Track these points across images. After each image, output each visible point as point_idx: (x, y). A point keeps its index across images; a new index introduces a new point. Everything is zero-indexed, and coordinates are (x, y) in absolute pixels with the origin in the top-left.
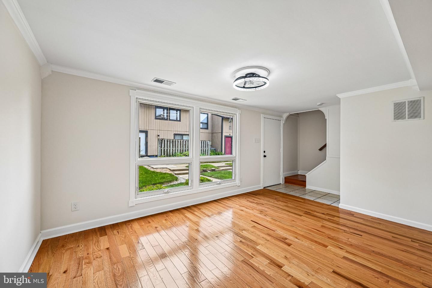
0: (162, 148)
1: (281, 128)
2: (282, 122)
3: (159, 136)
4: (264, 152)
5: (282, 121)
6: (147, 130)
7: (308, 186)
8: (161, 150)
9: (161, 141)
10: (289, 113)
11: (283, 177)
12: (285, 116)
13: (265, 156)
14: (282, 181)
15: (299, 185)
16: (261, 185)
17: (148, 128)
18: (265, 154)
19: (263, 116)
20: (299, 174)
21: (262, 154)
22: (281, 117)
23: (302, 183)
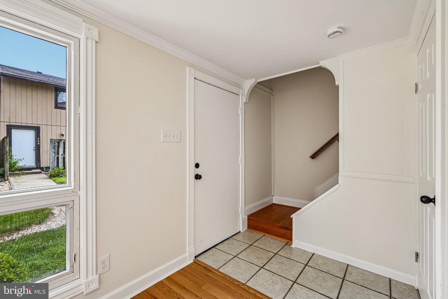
0: (58, 154)
1: (240, 112)
2: (243, 99)
3: (63, 135)
4: (197, 166)
5: (240, 96)
6: (38, 125)
7: (296, 241)
8: (58, 158)
9: (57, 144)
10: (256, 80)
11: (243, 217)
12: (248, 84)
13: (198, 177)
14: (241, 226)
15: (277, 236)
16: (188, 254)
17: (39, 122)
18: (199, 171)
19: (192, 72)
20: (274, 202)
21: (192, 171)
22: (240, 86)
23: (283, 231)
